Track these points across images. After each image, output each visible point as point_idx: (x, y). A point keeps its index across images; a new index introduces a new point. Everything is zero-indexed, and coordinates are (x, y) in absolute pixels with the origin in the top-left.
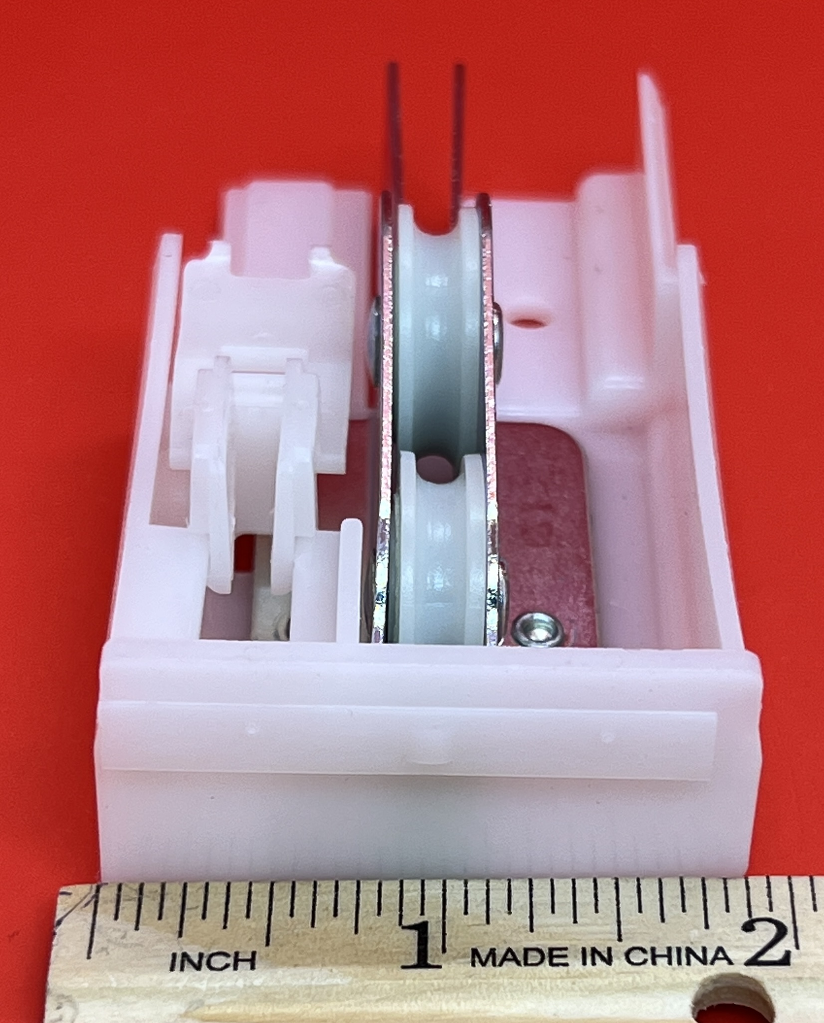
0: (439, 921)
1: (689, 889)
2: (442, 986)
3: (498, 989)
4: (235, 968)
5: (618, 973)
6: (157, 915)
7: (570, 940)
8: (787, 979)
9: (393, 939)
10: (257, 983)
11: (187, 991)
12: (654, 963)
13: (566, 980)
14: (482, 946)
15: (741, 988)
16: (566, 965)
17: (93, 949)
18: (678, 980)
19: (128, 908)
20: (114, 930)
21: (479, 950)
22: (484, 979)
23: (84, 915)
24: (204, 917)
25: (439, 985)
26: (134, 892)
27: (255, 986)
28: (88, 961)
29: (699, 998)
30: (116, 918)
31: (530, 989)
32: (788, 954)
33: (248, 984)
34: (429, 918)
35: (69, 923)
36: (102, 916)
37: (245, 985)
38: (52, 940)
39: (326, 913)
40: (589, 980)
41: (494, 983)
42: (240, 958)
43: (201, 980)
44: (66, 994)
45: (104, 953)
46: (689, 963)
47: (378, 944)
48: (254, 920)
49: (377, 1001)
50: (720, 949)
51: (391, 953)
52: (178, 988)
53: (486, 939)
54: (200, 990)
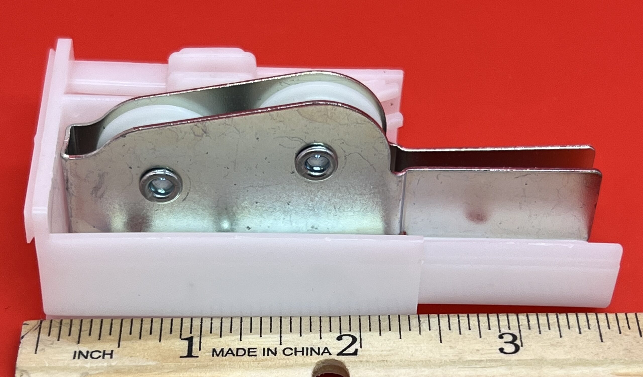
0: (198, 337)
1: (314, 321)
2: (198, 365)
3: (224, 366)
4: (103, 358)
5: (279, 359)
6: (68, 334)
7: (258, 345)
8: (355, 361)
9: (177, 344)
10: (113, 364)
11: (81, 368)
12: (296, 355)
13: (255, 362)
14: (218, 348)
15: (335, 366)
16: (255, 356)
17: (38, 349)
18: (306, 362)
19: (55, 331)
20: (48, 340)
21: (216, 349)
22: (218, 362)
23: (34, 334)
24: (90, 335)
25: (197, 365)
26: (58, 324)
27: (112, 366)
28: (35, 355)
29: (316, 370)
30: (49, 335)
31: (238, 367)
32: (356, 350)
33: (109, 365)
34: (194, 335)
35: (27, 337)
36: (43, 335)
37: (107, 365)
38: (19, 344)
39: (146, 333)
40: (266, 362)
41: (222, 364)
42: (106, 353)
43: (87, 363)
44: (24, 369)
45: (43, 351)
46: (311, 355)
47: (170, 347)
48: (113, 336)
49: (168, 372)
50: (326, 348)
51: (176, 351)
52: (76, 367)
53: (219, 344)
54: (87, 368)
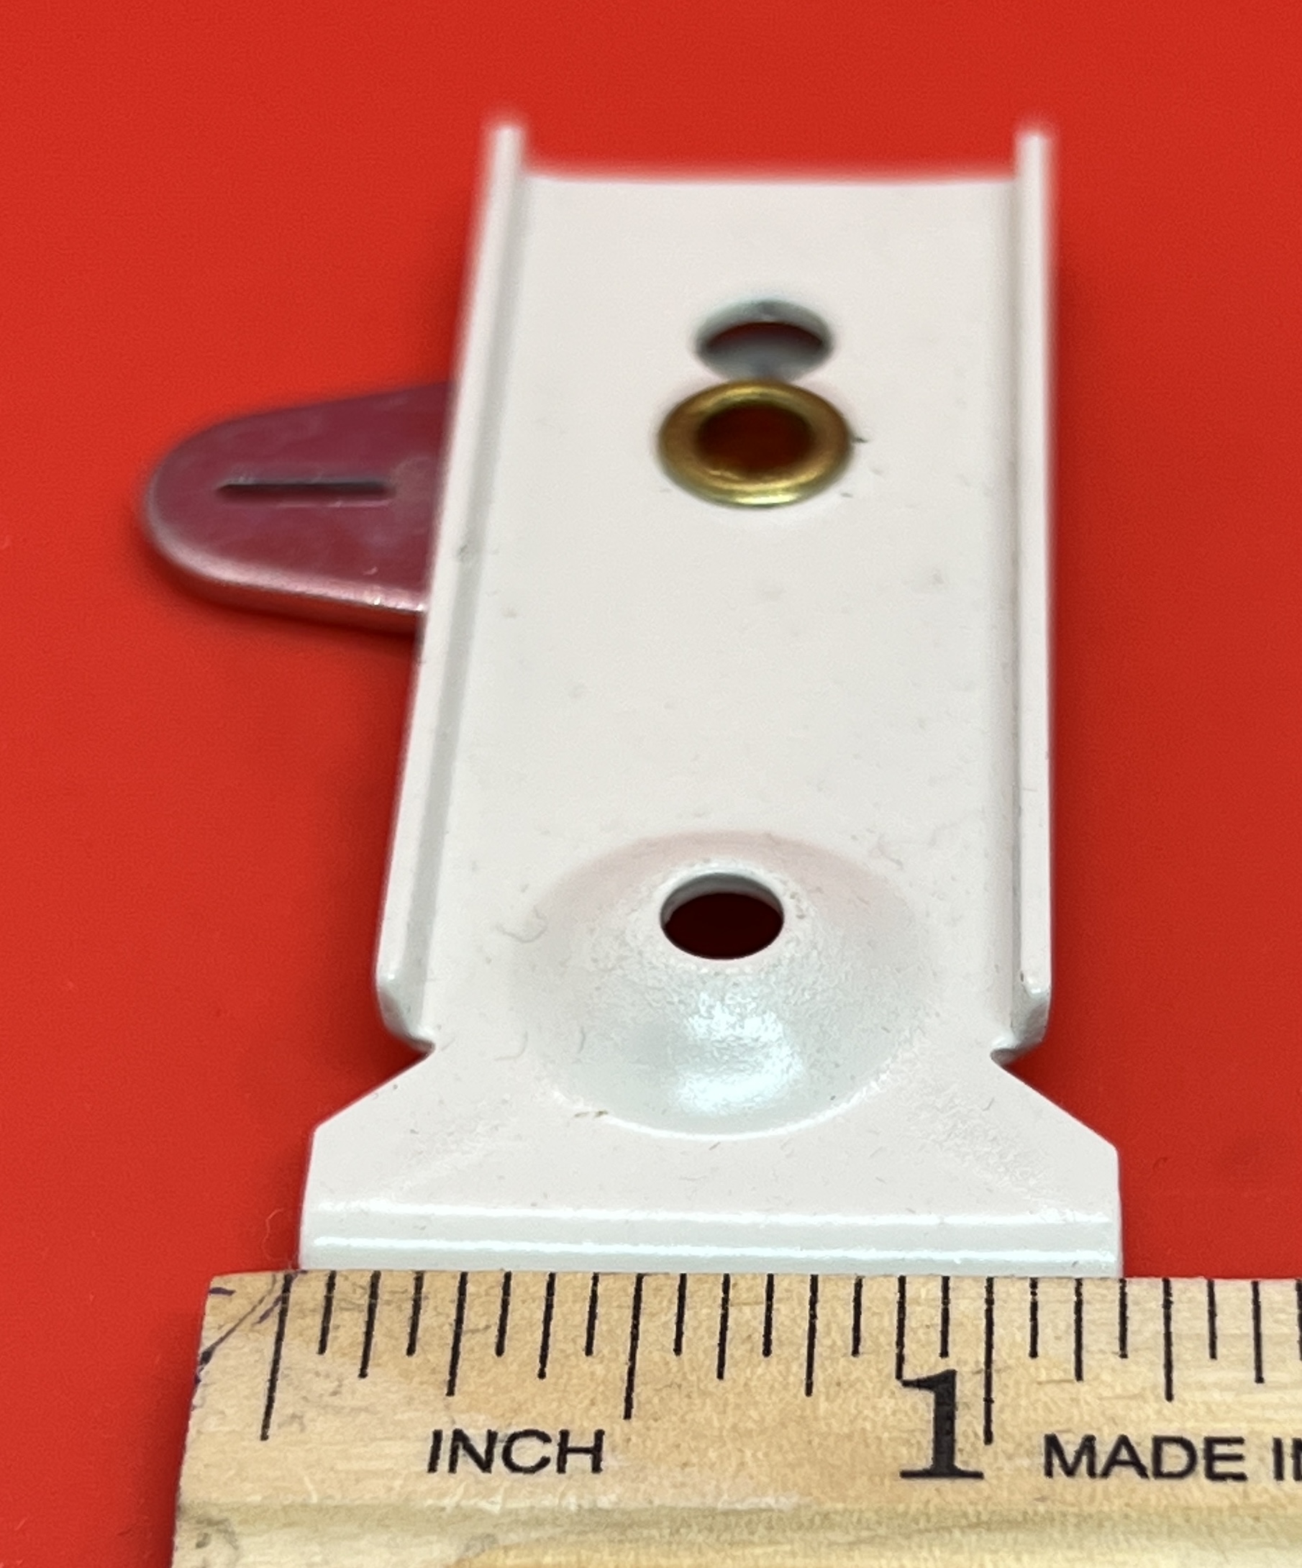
0: (978, 1372)
2: (984, 1518)
3: (1101, 1525)
4: (561, 1469)
6: (406, 1346)
7: (1250, 1421)
9: (884, 1409)
10: (605, 1502)
11: (465, 1515)
13: (1242, 1512)
14: (1068, 1431)
16: (1240, 1477)
17: (274, 1418)
19: (348, 1326)
20: (317, 1374)
21: (1062, 1439)
22: (1073, 1505)
23: (257, 1340)
24: (500, 1350)
25: (978, 1514)
26: (359, 1291)
27: (600, 1509)
28: (263, 1444)
30: (322, 1349)
31: (1165, 1528)
33: (586, 1505)
34: (959, 1363)
35: (226, 1356)
36: (294, 1343)
37: (580, 1506)
38: (191, 1394)
39: (748, 1346)
40: (1289, 1513)
41: (1088, 1515)
43: (489, 1493)
44: (216, 1514)
45: (295, 1427)
47: (854, 1419)
48: (602, 1361)
49: (852, 1545)
51: (879, 1439)
52: (443, 1509)
53: (1076, 1414)
54: (490, 1515)
